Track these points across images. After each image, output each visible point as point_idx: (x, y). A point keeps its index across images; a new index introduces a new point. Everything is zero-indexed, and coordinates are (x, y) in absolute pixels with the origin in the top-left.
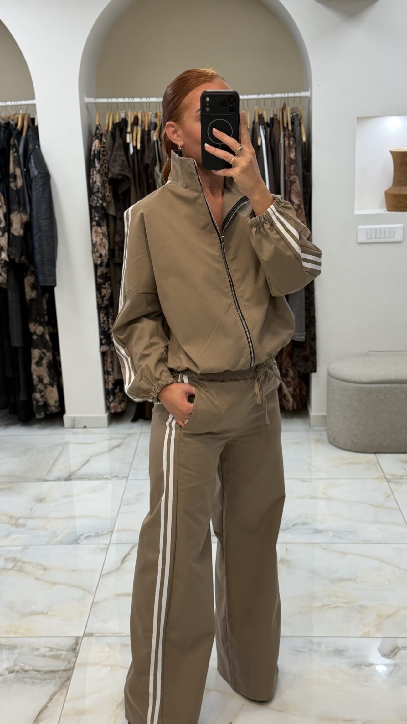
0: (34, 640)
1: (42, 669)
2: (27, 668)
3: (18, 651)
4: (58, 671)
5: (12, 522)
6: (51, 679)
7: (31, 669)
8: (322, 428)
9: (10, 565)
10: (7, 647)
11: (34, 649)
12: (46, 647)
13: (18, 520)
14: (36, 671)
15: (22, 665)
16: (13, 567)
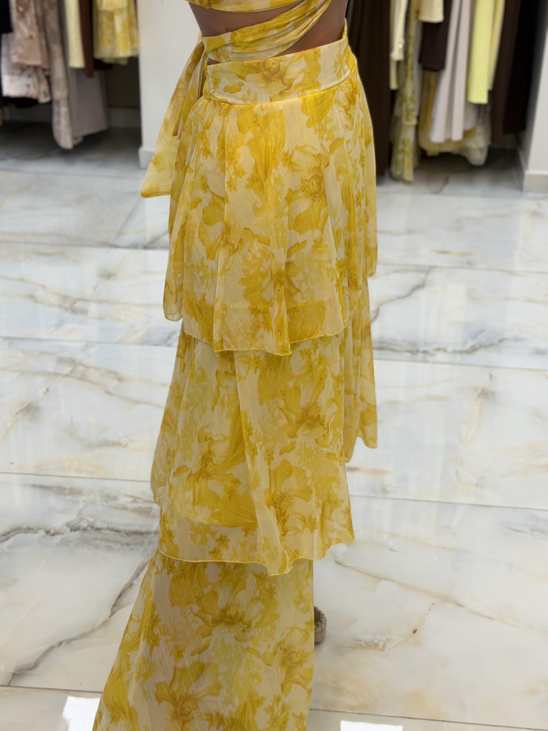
0: (109, 484)
1: (122, 528)
2: (99, 525)
3: (84, 498)
4: (148, 533)
5: (67, 305)
6: (136, 544)
7: (105, 526)
8: (541, 195)
9: (66, 369)
10: (67, 491)
11: (109, 498)
12: (127, 496)
13: (75, 302)
14: (112, 530)
15: (92, 520)
16: (71, 372)
